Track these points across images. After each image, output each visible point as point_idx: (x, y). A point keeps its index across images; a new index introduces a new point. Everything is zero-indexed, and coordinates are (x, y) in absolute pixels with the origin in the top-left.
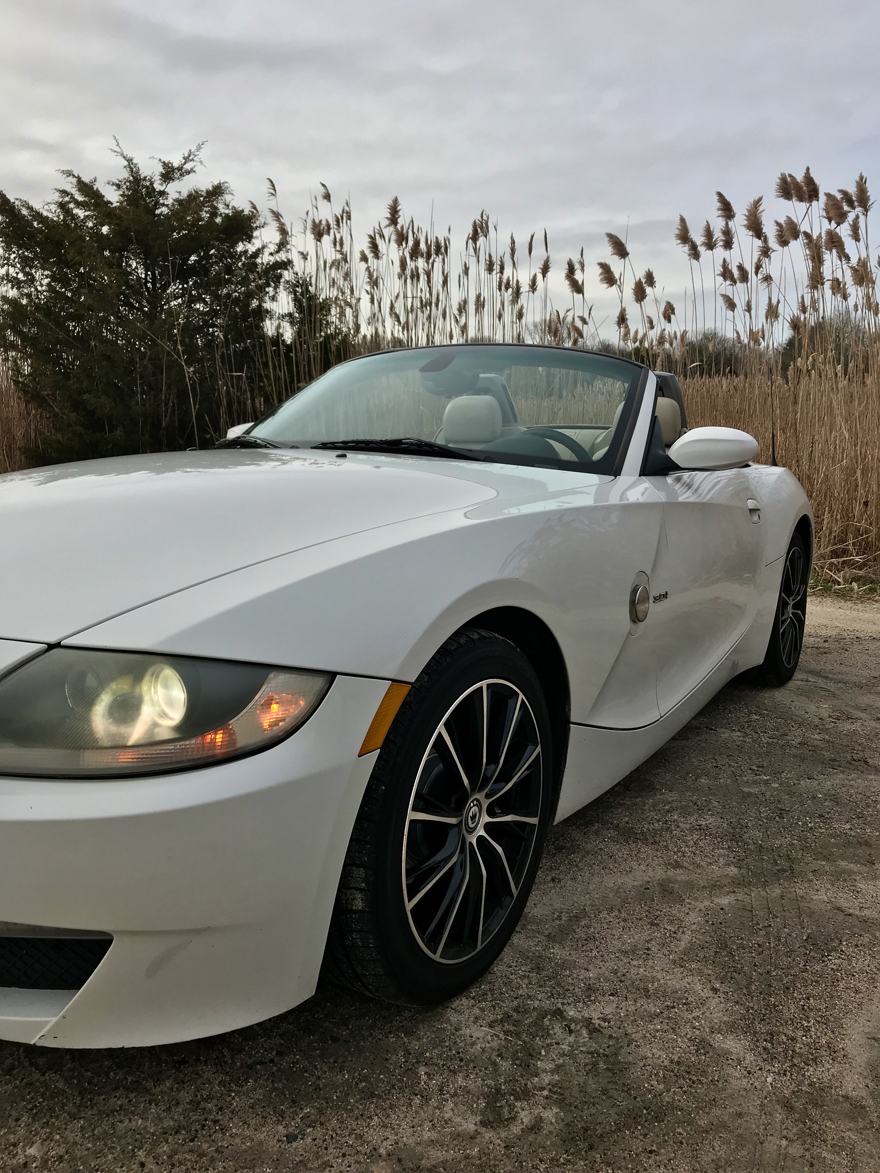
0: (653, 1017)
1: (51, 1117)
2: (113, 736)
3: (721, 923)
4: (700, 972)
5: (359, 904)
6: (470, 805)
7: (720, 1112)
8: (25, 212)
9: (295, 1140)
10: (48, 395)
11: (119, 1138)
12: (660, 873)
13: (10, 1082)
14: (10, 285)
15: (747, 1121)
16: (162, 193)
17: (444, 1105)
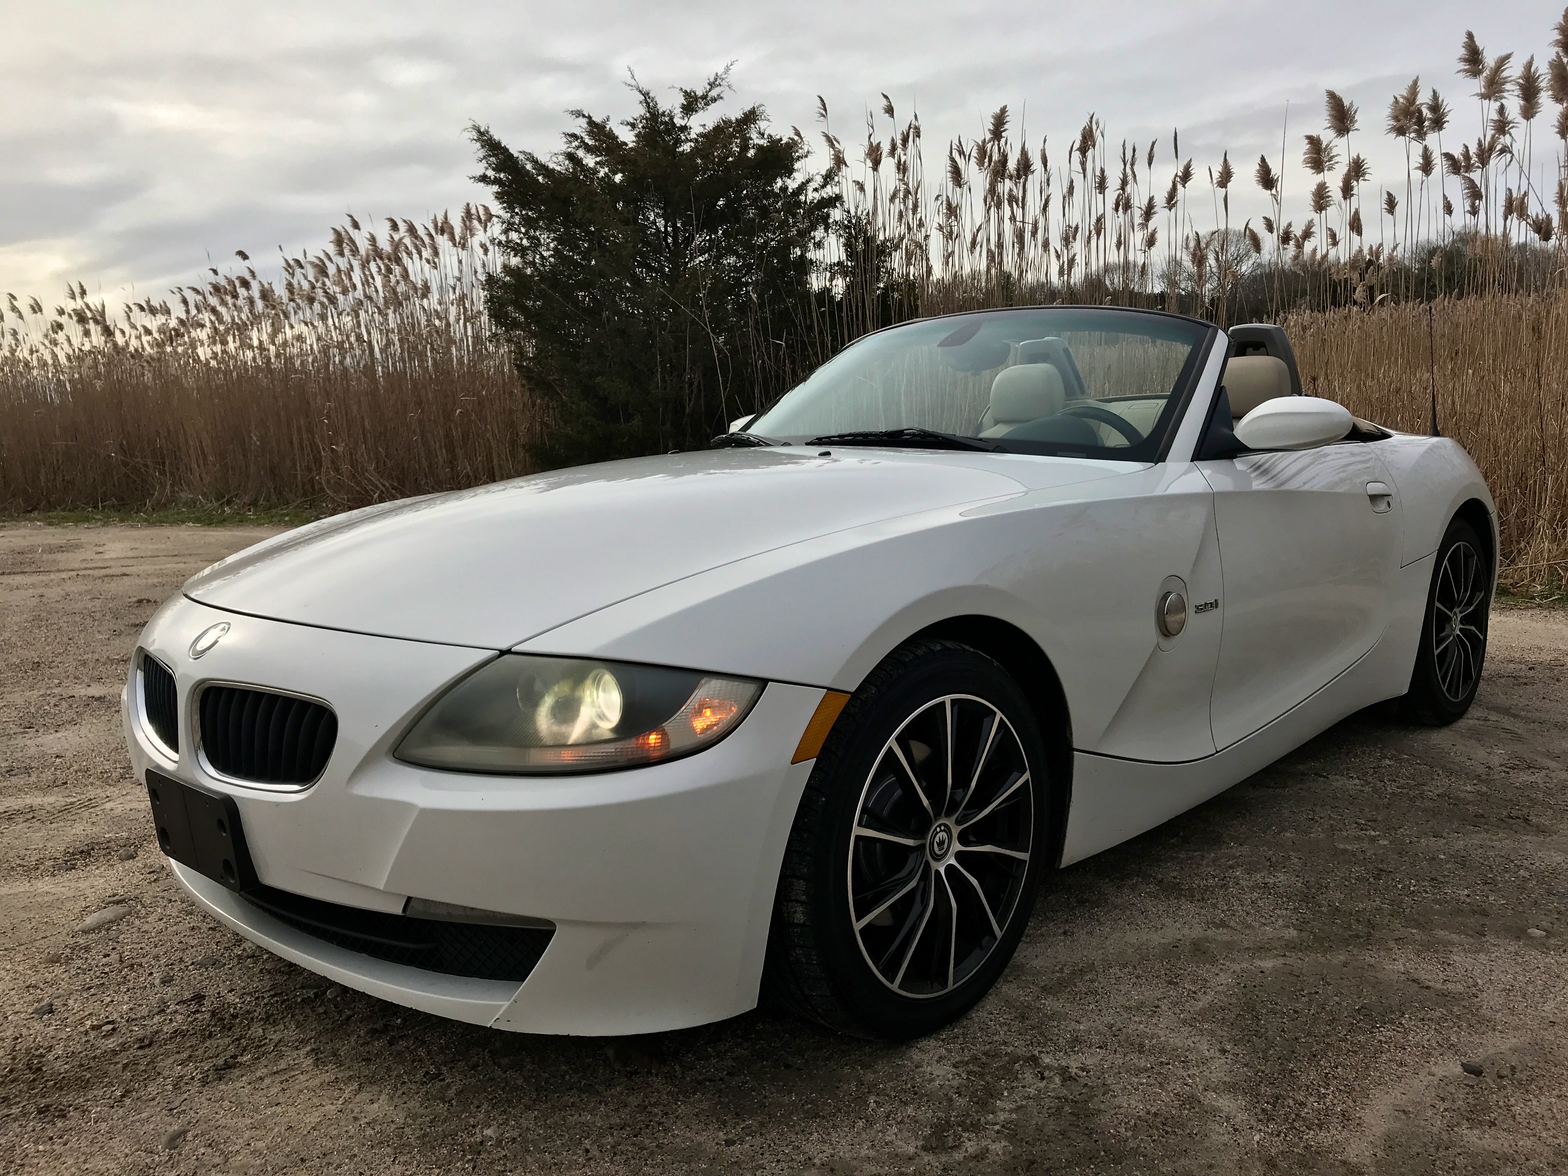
0: (1139, 1071)
1: (509, 1107)
2: (556, 735)
3: (1255, 986)
4: (1212, 1033)
5: (800, 917)
6: (936, 829)
7: (1188, 1162)
8: (529, 167)
9: (733, 1145)
10: (554, 380)
11: (569, 1129)
12: (1197, 932)
13: (474, 1076)
14: (512, 253)
15: (1217, 1173)
16: (684, 129)
17: (888, 1130)
